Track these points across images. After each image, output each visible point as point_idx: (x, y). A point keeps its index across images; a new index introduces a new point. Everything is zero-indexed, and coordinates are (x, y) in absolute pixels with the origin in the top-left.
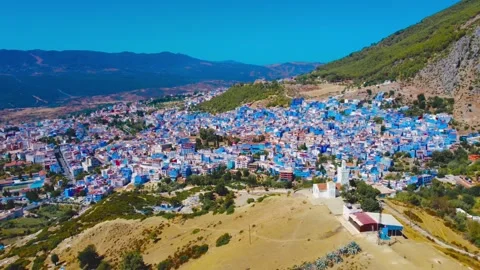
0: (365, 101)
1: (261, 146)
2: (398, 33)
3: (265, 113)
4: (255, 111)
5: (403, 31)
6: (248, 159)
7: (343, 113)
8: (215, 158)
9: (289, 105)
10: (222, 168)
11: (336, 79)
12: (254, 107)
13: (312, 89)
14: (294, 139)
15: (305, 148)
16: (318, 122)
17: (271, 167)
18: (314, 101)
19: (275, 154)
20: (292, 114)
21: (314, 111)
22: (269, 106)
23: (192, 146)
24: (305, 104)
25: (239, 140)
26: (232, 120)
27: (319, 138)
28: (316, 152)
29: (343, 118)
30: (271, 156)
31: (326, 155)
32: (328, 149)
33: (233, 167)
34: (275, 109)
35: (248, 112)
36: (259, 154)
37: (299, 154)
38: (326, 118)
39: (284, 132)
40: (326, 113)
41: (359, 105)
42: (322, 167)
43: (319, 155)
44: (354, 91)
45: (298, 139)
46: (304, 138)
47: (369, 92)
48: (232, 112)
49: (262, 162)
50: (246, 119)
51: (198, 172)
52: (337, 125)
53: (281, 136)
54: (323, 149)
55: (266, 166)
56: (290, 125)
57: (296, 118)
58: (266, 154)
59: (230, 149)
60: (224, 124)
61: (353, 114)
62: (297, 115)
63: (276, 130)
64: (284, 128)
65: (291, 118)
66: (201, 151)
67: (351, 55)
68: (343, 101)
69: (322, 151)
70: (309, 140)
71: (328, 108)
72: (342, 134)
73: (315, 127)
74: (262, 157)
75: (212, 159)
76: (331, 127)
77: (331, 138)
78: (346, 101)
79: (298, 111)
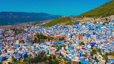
0: (105, 23)
1: (62, 42)
2: (106, 4)
3: (65, 27)
4: (61, 26)
5: (108, 3)
6: (56, 49)
7: (97, 27)
8: (40, 48)
9: (74, 24)
10: (43, 53)
11: (89, 16)
12: (61, 25)
13: (81, 19)
14: (78, 39)
15: (84, 44)
16: (87, 31)
17: (67, 55)
18: (83, 23)
19: (69, 47)
20: (75, 27)
21: (84, 27)
22: (66, 25)
23: (31, 41)
24: (80, 24)
25: (53, 38)
26: (52, 29)
27: (89, 39)
28: (89, 47)
29: (98, 29)
30: (67, 48)
31: (94, 48)
32: (95, 45)
33: (48, 54)
34: (69, 26)
35: (59, 27)
36: (61, 46)
37: (81, 47)
38: (90, 30)
39: (73, 35)
40: (90, 27)
41: (104, 24)
42: (96, 57)
43: (91, 48)
44: (98, 19)
45: (79, 39)
46: (82, 38)
47: (107, 19)
48: (53, 27)
49: (62, 51)
50: (58, 29)
51: (31, 55)
52: (96, 33)
53: (71, 37)
54: (93, 45)
55: (64, 54)
56: (75, 32)
57: (77, 29)
58: (65, 46)
59: (48, 43)
60: (50, 31)
61: (102, 28)
62: (77, 28)
63: (69, 34)
64: (73, 33)
65: (75, 29)
66: (35, 44)
67: (91, 10)
68: (96, 23)
69: (92, 46)
70: (85, 39)
71: (90, 25)
72: (100, 37)
73: (87, 33)
74: (63, 48)
75: (39, 48)
76: (94, 34)
77: (95, 39)
78: (97, 23)
79: (78, 27)
